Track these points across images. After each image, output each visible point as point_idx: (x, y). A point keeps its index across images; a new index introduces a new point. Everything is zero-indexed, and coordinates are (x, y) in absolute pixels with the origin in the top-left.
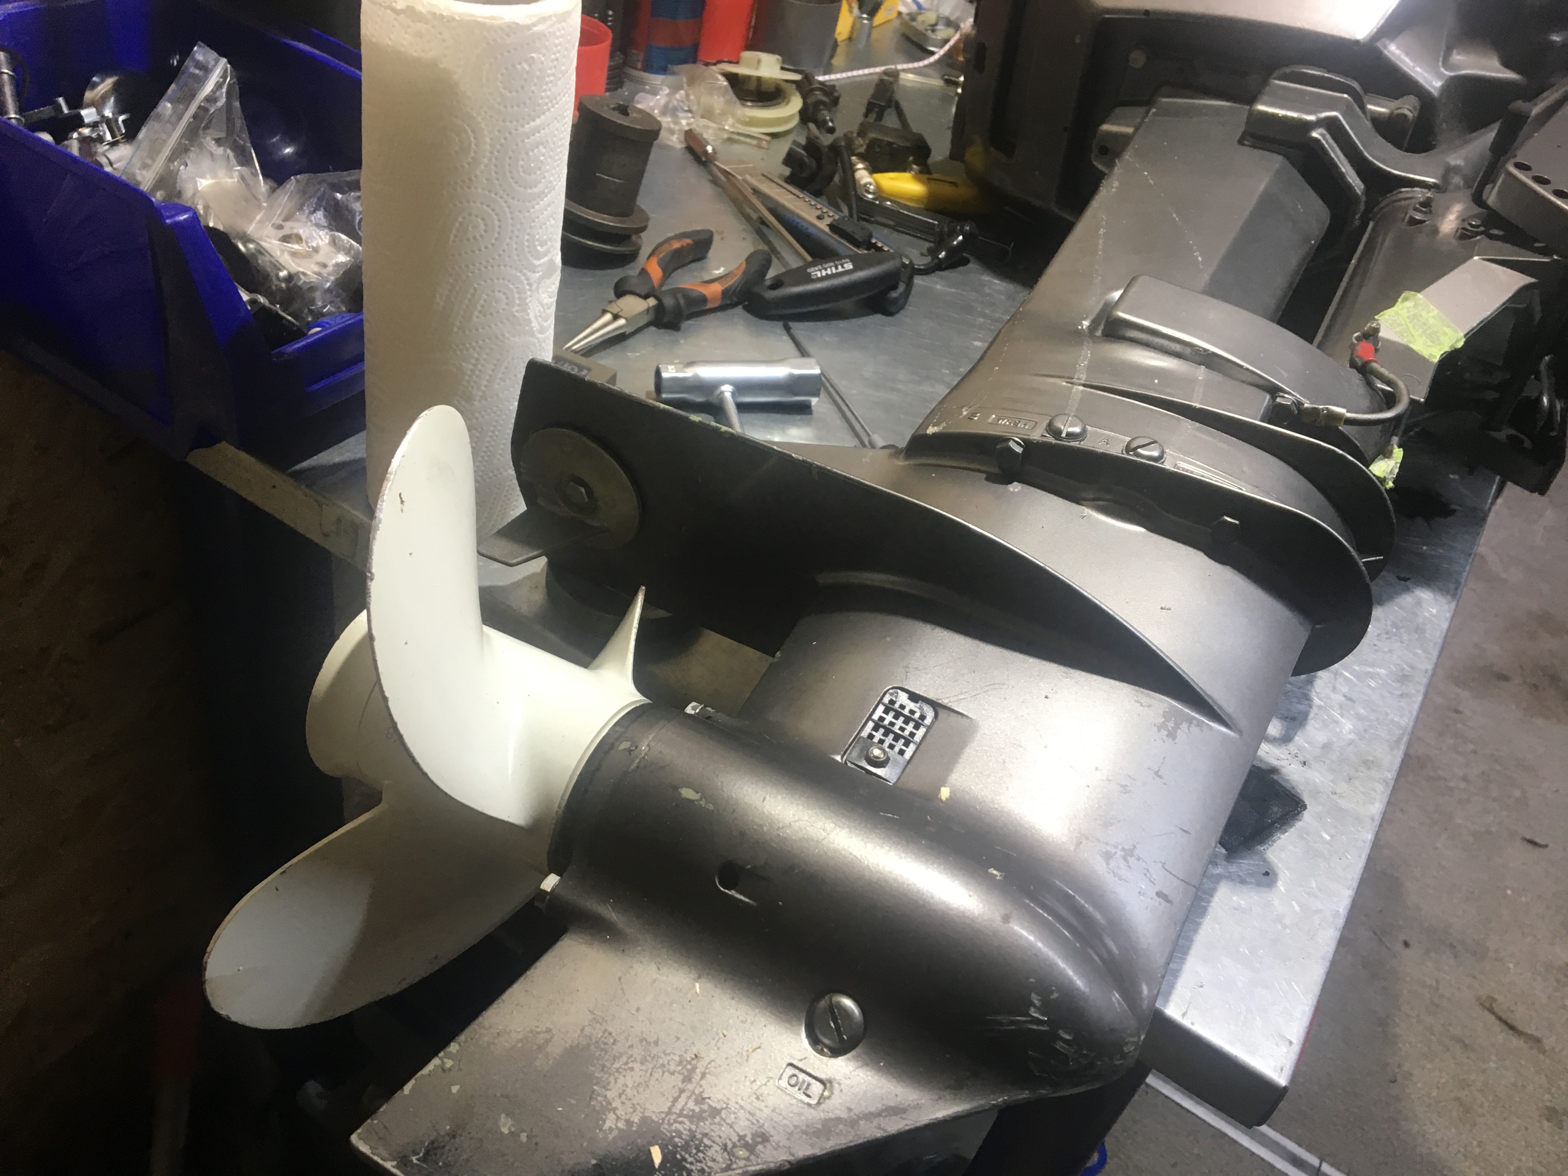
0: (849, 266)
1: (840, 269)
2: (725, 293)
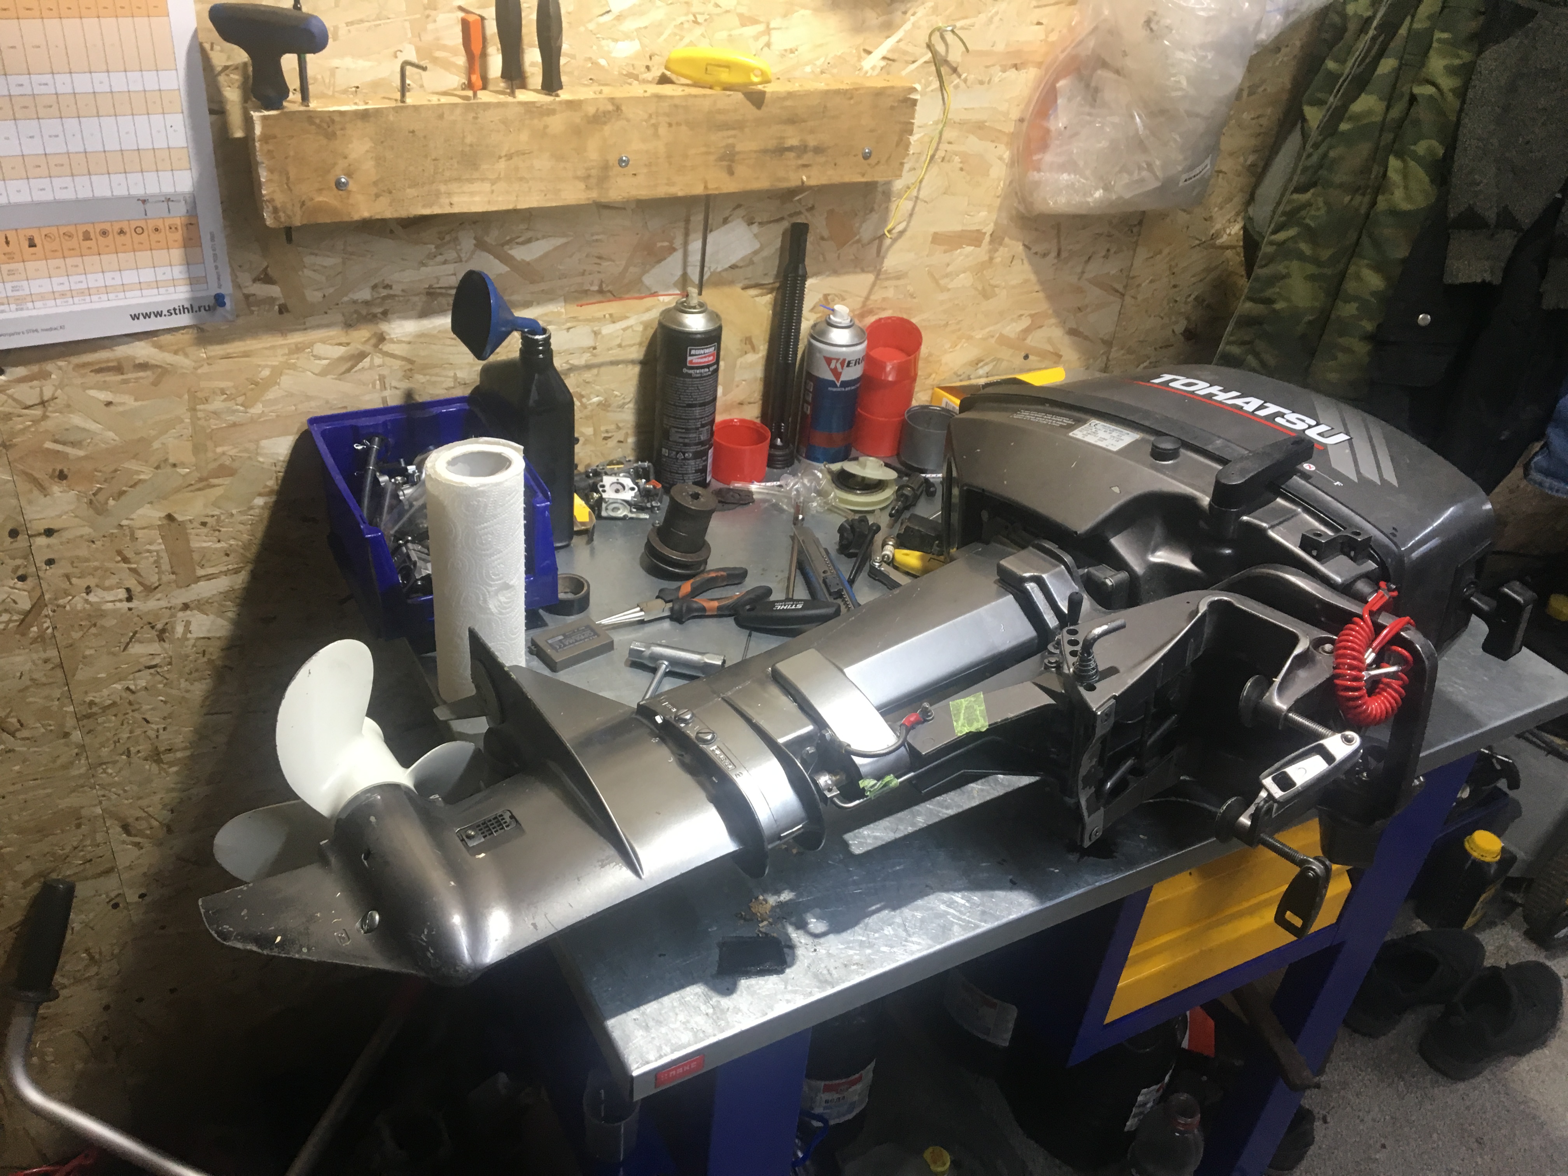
0: (800, 606)
1: (793, 607)
2: (719, 608)
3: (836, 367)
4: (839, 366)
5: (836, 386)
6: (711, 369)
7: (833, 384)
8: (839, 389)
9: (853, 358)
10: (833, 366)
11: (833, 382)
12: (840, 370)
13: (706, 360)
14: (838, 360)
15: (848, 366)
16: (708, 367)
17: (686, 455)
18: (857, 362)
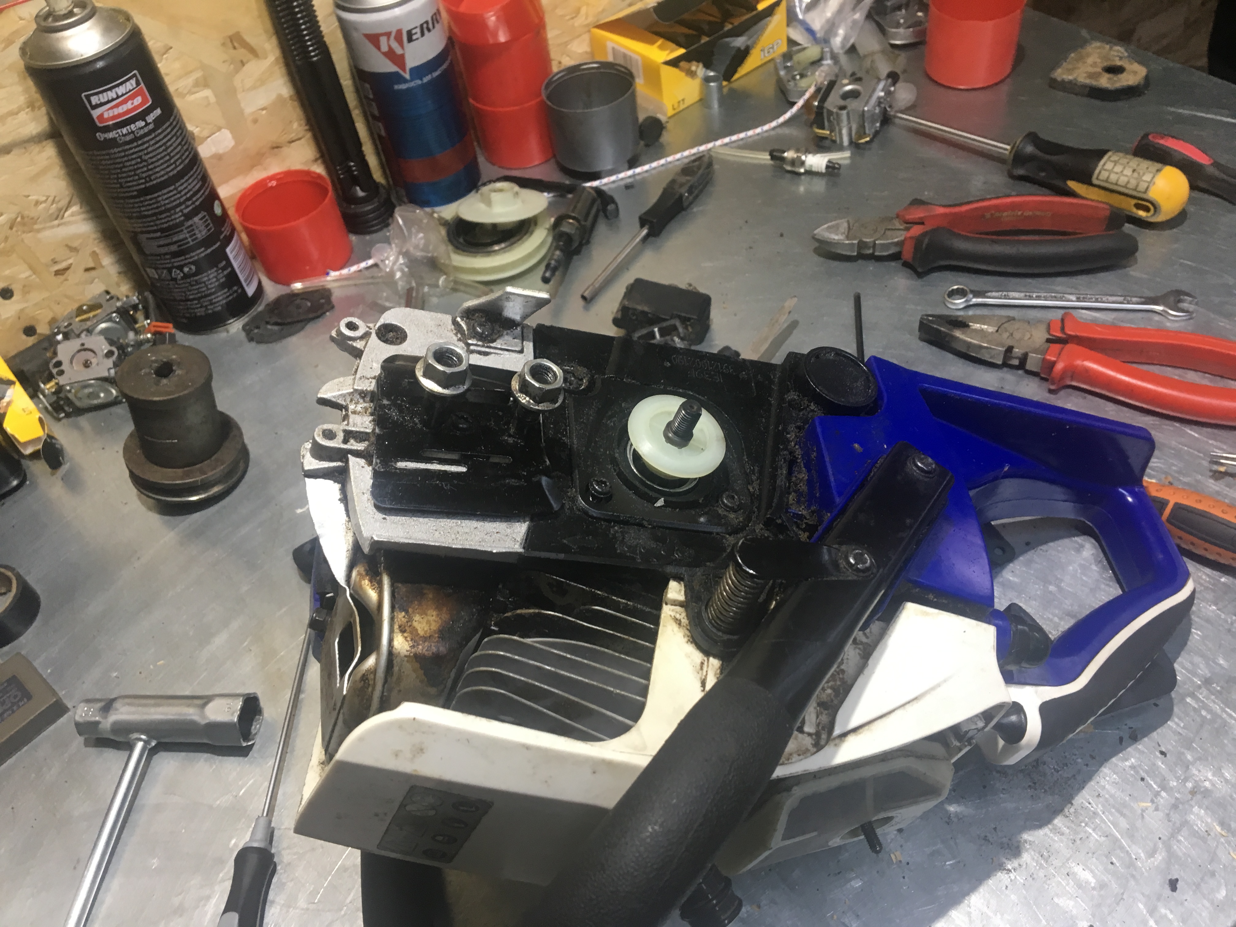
3: (390, 47)
4: (395, 45)
5: (405, 81)
6: (150, 118)
7: (396, 78)
8: (412, 84)
9: (414, 23)
10: (384, 48)
11: (396, 74)
12: (399, 51)
13: (129, 105)
14: (388, 34)
15: (410, 40)
16: (142, 116)
17: (186, 270)
18: (425, 28)
